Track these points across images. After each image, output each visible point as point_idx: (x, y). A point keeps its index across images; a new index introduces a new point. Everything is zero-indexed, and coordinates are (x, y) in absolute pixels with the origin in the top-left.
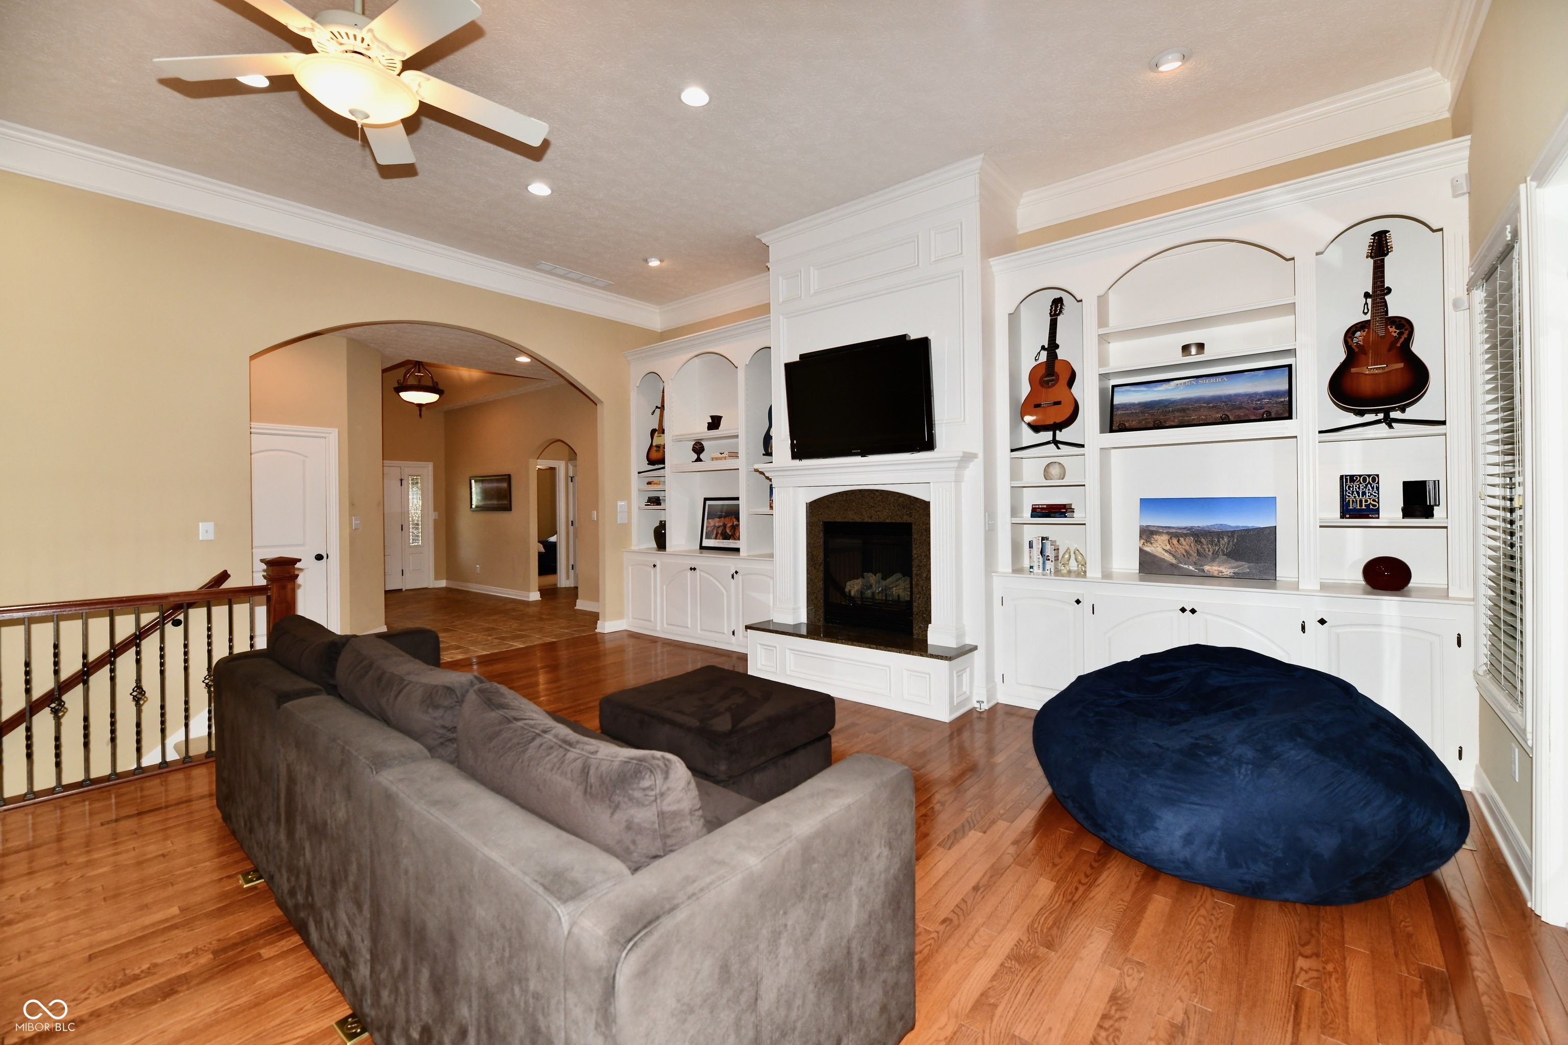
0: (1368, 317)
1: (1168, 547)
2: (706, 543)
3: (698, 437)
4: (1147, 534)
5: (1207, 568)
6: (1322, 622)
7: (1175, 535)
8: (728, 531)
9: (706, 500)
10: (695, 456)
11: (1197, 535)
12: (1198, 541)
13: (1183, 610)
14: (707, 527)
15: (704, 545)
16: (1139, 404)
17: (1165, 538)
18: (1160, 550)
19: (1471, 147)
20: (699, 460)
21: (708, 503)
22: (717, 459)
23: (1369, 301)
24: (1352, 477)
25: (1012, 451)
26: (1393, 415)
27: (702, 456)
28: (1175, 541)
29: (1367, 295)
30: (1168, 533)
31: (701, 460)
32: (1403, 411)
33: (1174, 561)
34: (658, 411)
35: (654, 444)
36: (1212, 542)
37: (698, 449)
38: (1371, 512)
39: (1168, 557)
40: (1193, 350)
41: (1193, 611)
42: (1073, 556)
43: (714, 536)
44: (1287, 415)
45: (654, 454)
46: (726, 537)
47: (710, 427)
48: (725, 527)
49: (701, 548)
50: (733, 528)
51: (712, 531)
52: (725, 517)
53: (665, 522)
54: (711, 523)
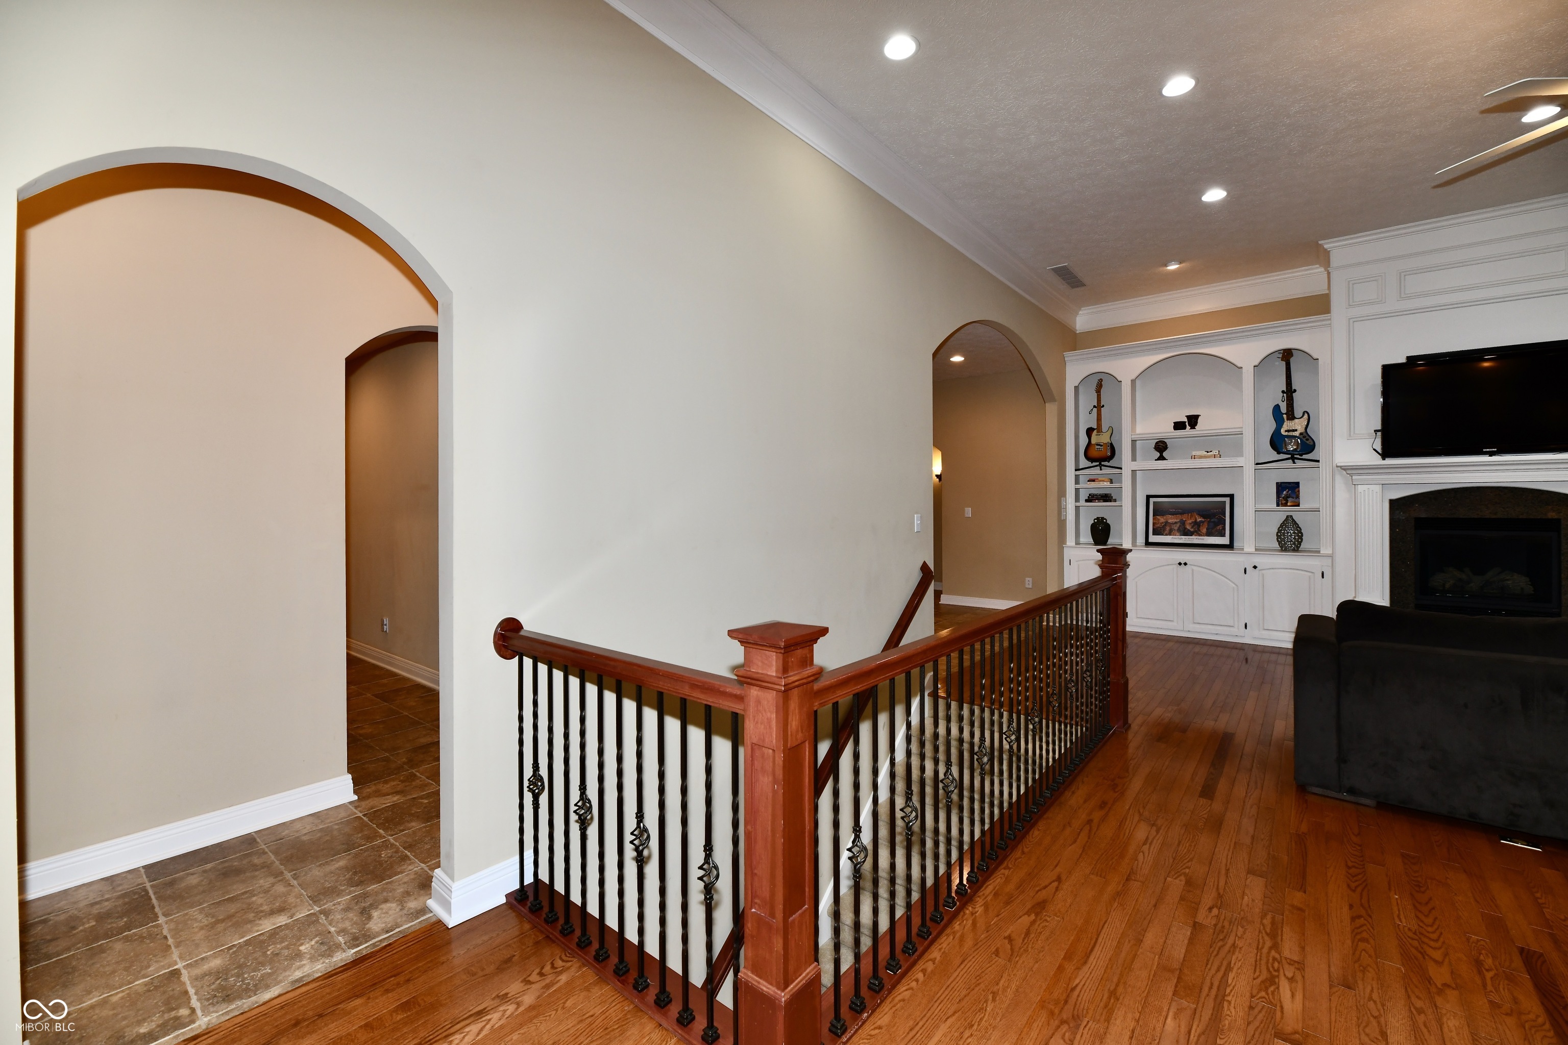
2: (1153, 539)
3: (1160, 436)
8: (1188, 527)
10: (1158, 454)
14: (1154, 524)
15: (1150, 540)
20: (1161, 458)
21: (1152, 500)
22: (1201, 457)
27: (1165, 454)
31: (1164, 459)
34: (1095, 410)
35: (1093, 441)
37: (1162, 447)
43: (1167, 532)
45: (1093, 453)
46: (1186, 533)
47: (1179, 426)
48: (1183, 523)
49: (1148, 544)
50: (1197, 524)
51: (1164, 527)
52: (1181, 514)
53: (1103, 518)
54: (1162, 520)
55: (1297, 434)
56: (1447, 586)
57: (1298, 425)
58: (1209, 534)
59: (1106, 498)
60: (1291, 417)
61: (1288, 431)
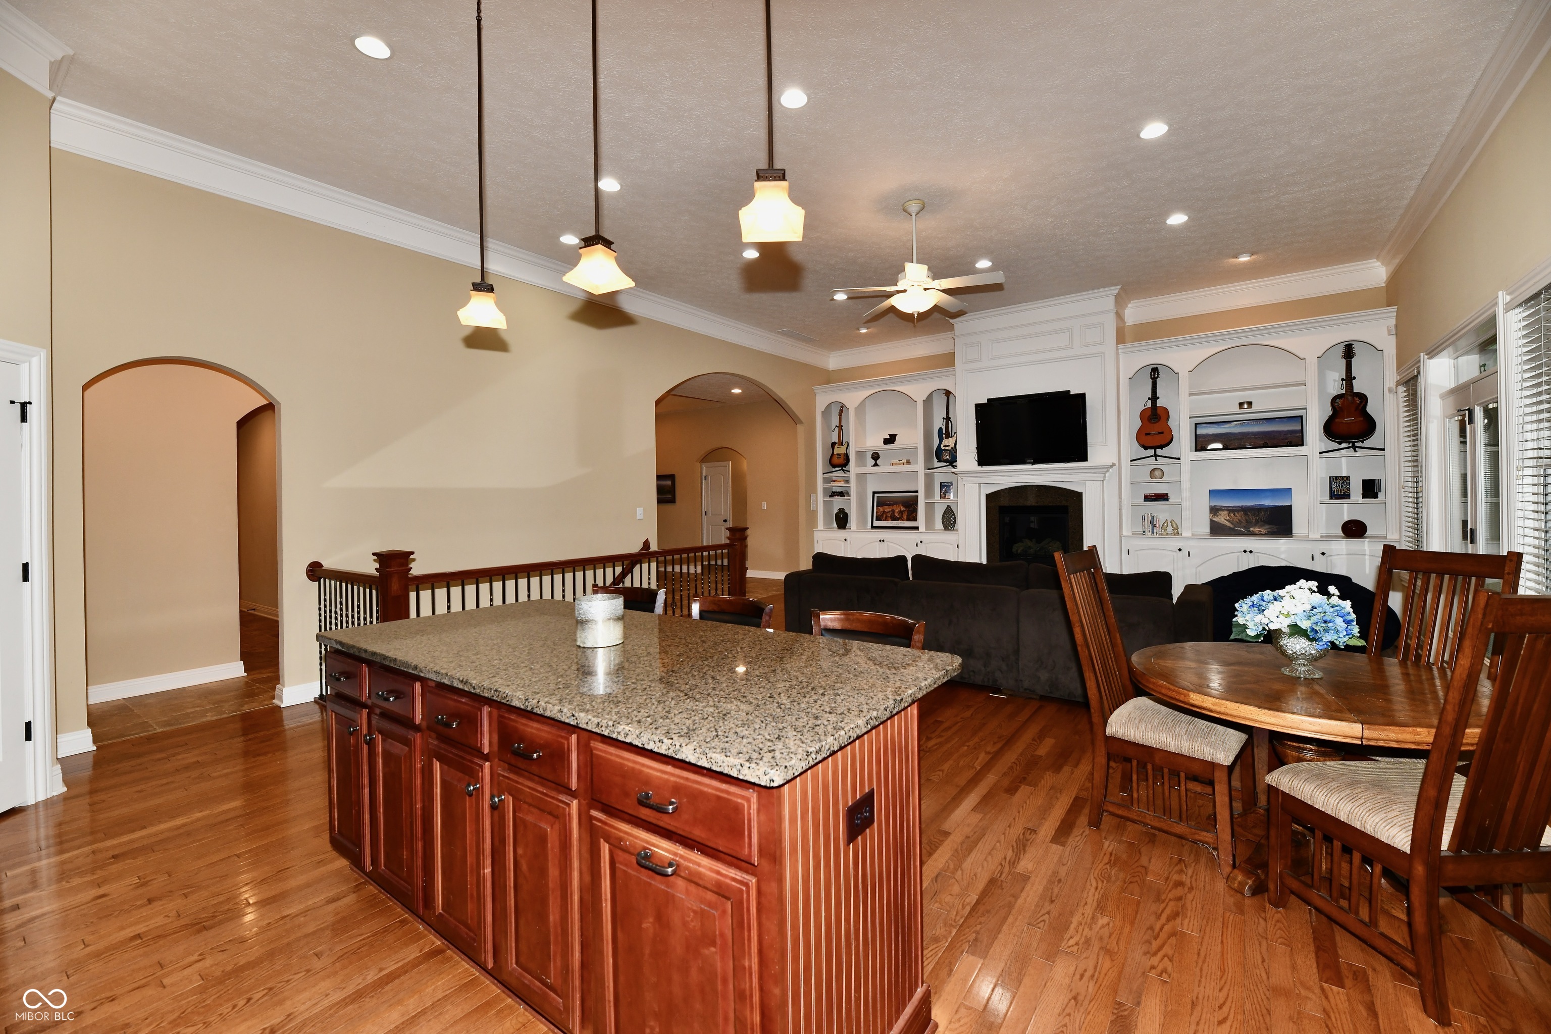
0: (1344, 392)
1: (1228, 518)
2: (876, 523)
3: (875, 449)
4: (1214, 510)
5: (1252, 529)
6: (1323, 554)
7: (1231, 510)
8: (896, 515)
9: (874, 493)
10: (875, 462)
11: (1245, 510)
12: (1246, 514)
13: (1245, 551)
14: (877, 513)
15: (874, 524)
16: (1213, 435)
17: (1226, 512)
18: (1223, 519)
19: (1397, 312)
20: (876, 465)
21: (876, 495)
22: (896, 464)
23: (1344, 382)
24: (1336, 477)
25: (1131, 461)
26: (1357, 444)
27: (878, 462)
28: (1232, 515)
29: (1343, 380)
30: (1228, 510)
31: (878, 465)
32: (1363, 442)
33: (1232, 526)
34: (837, 429)
35: (835, 452)
36: (1254, 515)
37: (876, 457)
38: (1346, 496)
39: (1227, 523)
40: (1246, 406)
41: (1251, 552)
42: (1170, 524)
43: (884, 518)
44: (1300, 443)
45: (836, 461)
46: (894, 519)
47: (886, 442)
48: (893, 511)
49: (873, 527)
50: (901, 512)
51: (882, 515)
52: (892, 505)
53: (843, 509)
54: (881, 509)
55: (949, 448)
56: (1019, 552)
57: (950, 442)
58: (908, 520)
59: (841, 494)
60: (948, 435)
61: (945, 446)
